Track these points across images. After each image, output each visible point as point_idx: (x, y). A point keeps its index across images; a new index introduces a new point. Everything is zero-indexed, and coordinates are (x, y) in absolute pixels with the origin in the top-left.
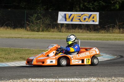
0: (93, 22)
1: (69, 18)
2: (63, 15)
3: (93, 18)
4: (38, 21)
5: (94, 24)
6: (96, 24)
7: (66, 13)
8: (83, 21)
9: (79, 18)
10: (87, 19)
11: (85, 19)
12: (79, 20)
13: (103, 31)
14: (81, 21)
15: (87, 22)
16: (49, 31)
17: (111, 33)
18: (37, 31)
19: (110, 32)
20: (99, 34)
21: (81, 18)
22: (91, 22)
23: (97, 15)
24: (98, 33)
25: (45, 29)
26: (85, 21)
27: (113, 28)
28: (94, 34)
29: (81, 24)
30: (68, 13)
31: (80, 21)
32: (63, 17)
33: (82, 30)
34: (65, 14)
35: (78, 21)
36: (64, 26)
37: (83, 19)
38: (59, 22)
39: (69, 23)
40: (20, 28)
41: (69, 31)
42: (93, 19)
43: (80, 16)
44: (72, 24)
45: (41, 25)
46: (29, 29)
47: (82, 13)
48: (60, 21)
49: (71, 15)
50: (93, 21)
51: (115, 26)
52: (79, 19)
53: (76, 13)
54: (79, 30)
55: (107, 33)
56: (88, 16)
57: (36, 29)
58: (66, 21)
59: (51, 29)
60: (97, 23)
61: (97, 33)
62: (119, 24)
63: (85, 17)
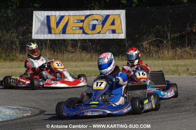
0: (112, 35)
2: (42, 19)
3: (113, 23)
5: (115, 38)
6: (119, 38)
7: (50, 15)
8: (90, 32)
9: (81, 25)
11: (94, 27)
12: (82, 31)
14: (86, 31)
15: (99, 33)
16: (13, 60)
17: (155, 59)
19: (153, 56)
21: (85, 25)
22: (107, 33)
25: (3, 55)
26: (94, 32)
27: (158, 46)
29: (86, 40)
30: (56, 14)
31: (84, 32)
32: (42, 23)
33: (90, 55)
34: (48, 17)
35: (78, 31)
36: (46, 46)
37: (91, 28)
38: (35, 36)
39: (57, 38)
42: (113, 27)
43: (82, 21)
44: (64, 40)
48: (37, 33)
49: (62, 17)
50: (114, 32)
52: (81, 28)
53: (72, 13)
54: (84, 55)
55: (146, 60)
56: (101, 19)
58: (50, 32)
59: (18, 55)
60: (122, 36)
61: (122, 59)
62: (172, 36)
63: (95, 22)
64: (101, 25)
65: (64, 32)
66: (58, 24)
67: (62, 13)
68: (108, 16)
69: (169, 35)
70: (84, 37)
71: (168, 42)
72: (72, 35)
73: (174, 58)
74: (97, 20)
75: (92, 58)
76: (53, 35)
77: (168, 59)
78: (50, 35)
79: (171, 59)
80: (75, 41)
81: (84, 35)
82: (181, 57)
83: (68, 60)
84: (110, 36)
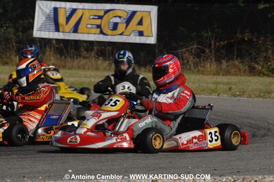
0: (138, 38)
1: (67, 22)
2: (48, 12)
3: (140, 23)
5: (142, 42)
6: (148, 42)
7: (58, 6)
8: (110, 32)
9: (98, 22)
10: (121, 28)
11: (115, 26)
12: (99, 30)
15: (121, 34)
16: (6, 63)
17: (193, 73)
19: (190, 69)
21: (104, 22)
22: (132, 34)
23: (150, 13)
26: (115, 32)
27: (198, 56)
30: (65, 6)
31: (102, 33)
32: (48, 17)
33: (107, 62)
35: (93, 31)
37: (111, 27)
38: (37, 33)
39: (67, 38)
41: (69, 62)
42: (140, 28)
43: (100, 17)
44: (76, 42)
48: (40, 30)
49: (74, 11)
50: (141, 34)
51: (203, 52)
52: (99, 26)
53: (87, 6)
54: (100, 62)
56: (125, 16)
58: (57, 30)
59: (13, 57)
60: (152, 40)
62: (217, 44)
63: (117, 20)
64: (125, 24)
65: (75, 30)
66: (68, 19)
67: (74, 5)
68: (134, 13)
69: (213, 43)
70: (102, 38)
71: (211, 52)
72: (86, 35)
73: (217, 73)
74: (120, 17)
75: (110, 67)
76: (61, 34)
77: (210, 74)
78: (57, 33)
79: (214, 74)
80: (91, 43)
81: (101, 36)
82: (227, 73)
83: (79, 68)
84: (135, 39)
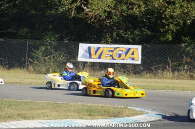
0: (132, 61)
1: (95, 54)
2: (86, 49)
3: (133, 54)
4: (47, 57)
5: (134, 63)
6: (137, 63)
7: (90, 46)
8: (117, 58)
9: (111, 53)
10: (123, 56)
11: (120, 55)
13: (148, 75)
15: (123, 59)
17: (161, 78)
18: (44, 73)
19: (159, 76)
20: (142, 80)
22: (129, 59)
23: (138, 49)
24: (141, 77)
25: (58, 70)
26: (120, 58)
27: (163, 70)
28: (134, 79)
29: (114, 63)
30: (94, 46)
31: (113, 59)
34: (89, 48)
35: (109, 58)
36: (87, 66)
38: (80, 59)
39: (95, 61)
40: (19, 69)
41: (96, 74)
43: (112, 51)
44: (100, 63)
45: (52, 64)
46: (32, 69)
47: (116, 46)
48: (81, 57)
50: (133, 59)
51: (166, 68)
52: (111, 56)
55: (154, 78)
56: (125, 50)
57: (44, 69)
58: (90, 57)
60: (139, 62)
61: (138, 77)
62: (173, 64)
63: (121, 52)
66: (96, 52)
67: (99, 45)
68: (129, 49)
69: (170, 63)
71: (169, 68)
72: (105, 60)
76: (92, 59)
77: (169, 79)
78: (90, 59)
79: (172, 79)
81: (113, 60)
82: (178, 78)
84: (130, 62)
